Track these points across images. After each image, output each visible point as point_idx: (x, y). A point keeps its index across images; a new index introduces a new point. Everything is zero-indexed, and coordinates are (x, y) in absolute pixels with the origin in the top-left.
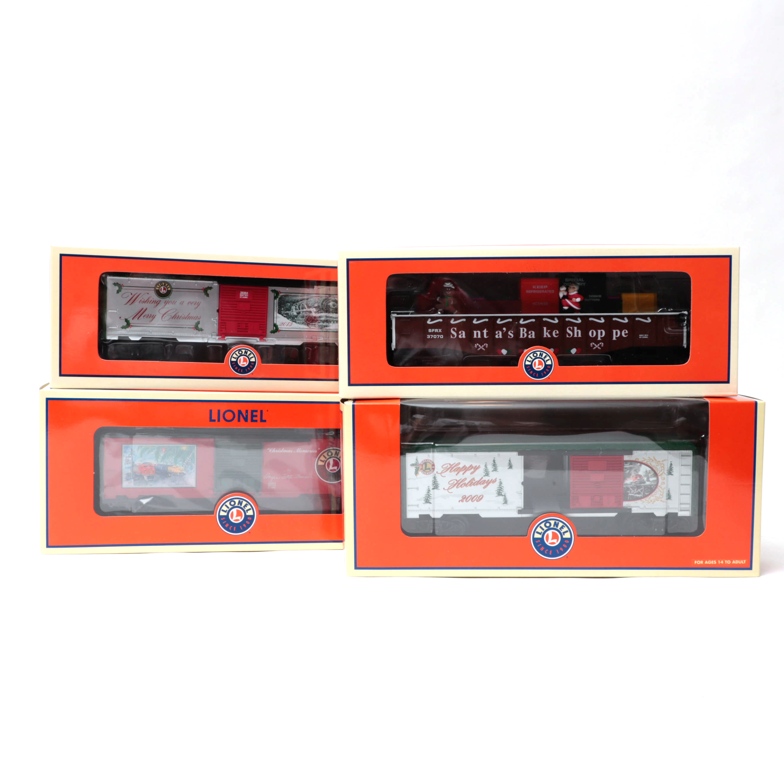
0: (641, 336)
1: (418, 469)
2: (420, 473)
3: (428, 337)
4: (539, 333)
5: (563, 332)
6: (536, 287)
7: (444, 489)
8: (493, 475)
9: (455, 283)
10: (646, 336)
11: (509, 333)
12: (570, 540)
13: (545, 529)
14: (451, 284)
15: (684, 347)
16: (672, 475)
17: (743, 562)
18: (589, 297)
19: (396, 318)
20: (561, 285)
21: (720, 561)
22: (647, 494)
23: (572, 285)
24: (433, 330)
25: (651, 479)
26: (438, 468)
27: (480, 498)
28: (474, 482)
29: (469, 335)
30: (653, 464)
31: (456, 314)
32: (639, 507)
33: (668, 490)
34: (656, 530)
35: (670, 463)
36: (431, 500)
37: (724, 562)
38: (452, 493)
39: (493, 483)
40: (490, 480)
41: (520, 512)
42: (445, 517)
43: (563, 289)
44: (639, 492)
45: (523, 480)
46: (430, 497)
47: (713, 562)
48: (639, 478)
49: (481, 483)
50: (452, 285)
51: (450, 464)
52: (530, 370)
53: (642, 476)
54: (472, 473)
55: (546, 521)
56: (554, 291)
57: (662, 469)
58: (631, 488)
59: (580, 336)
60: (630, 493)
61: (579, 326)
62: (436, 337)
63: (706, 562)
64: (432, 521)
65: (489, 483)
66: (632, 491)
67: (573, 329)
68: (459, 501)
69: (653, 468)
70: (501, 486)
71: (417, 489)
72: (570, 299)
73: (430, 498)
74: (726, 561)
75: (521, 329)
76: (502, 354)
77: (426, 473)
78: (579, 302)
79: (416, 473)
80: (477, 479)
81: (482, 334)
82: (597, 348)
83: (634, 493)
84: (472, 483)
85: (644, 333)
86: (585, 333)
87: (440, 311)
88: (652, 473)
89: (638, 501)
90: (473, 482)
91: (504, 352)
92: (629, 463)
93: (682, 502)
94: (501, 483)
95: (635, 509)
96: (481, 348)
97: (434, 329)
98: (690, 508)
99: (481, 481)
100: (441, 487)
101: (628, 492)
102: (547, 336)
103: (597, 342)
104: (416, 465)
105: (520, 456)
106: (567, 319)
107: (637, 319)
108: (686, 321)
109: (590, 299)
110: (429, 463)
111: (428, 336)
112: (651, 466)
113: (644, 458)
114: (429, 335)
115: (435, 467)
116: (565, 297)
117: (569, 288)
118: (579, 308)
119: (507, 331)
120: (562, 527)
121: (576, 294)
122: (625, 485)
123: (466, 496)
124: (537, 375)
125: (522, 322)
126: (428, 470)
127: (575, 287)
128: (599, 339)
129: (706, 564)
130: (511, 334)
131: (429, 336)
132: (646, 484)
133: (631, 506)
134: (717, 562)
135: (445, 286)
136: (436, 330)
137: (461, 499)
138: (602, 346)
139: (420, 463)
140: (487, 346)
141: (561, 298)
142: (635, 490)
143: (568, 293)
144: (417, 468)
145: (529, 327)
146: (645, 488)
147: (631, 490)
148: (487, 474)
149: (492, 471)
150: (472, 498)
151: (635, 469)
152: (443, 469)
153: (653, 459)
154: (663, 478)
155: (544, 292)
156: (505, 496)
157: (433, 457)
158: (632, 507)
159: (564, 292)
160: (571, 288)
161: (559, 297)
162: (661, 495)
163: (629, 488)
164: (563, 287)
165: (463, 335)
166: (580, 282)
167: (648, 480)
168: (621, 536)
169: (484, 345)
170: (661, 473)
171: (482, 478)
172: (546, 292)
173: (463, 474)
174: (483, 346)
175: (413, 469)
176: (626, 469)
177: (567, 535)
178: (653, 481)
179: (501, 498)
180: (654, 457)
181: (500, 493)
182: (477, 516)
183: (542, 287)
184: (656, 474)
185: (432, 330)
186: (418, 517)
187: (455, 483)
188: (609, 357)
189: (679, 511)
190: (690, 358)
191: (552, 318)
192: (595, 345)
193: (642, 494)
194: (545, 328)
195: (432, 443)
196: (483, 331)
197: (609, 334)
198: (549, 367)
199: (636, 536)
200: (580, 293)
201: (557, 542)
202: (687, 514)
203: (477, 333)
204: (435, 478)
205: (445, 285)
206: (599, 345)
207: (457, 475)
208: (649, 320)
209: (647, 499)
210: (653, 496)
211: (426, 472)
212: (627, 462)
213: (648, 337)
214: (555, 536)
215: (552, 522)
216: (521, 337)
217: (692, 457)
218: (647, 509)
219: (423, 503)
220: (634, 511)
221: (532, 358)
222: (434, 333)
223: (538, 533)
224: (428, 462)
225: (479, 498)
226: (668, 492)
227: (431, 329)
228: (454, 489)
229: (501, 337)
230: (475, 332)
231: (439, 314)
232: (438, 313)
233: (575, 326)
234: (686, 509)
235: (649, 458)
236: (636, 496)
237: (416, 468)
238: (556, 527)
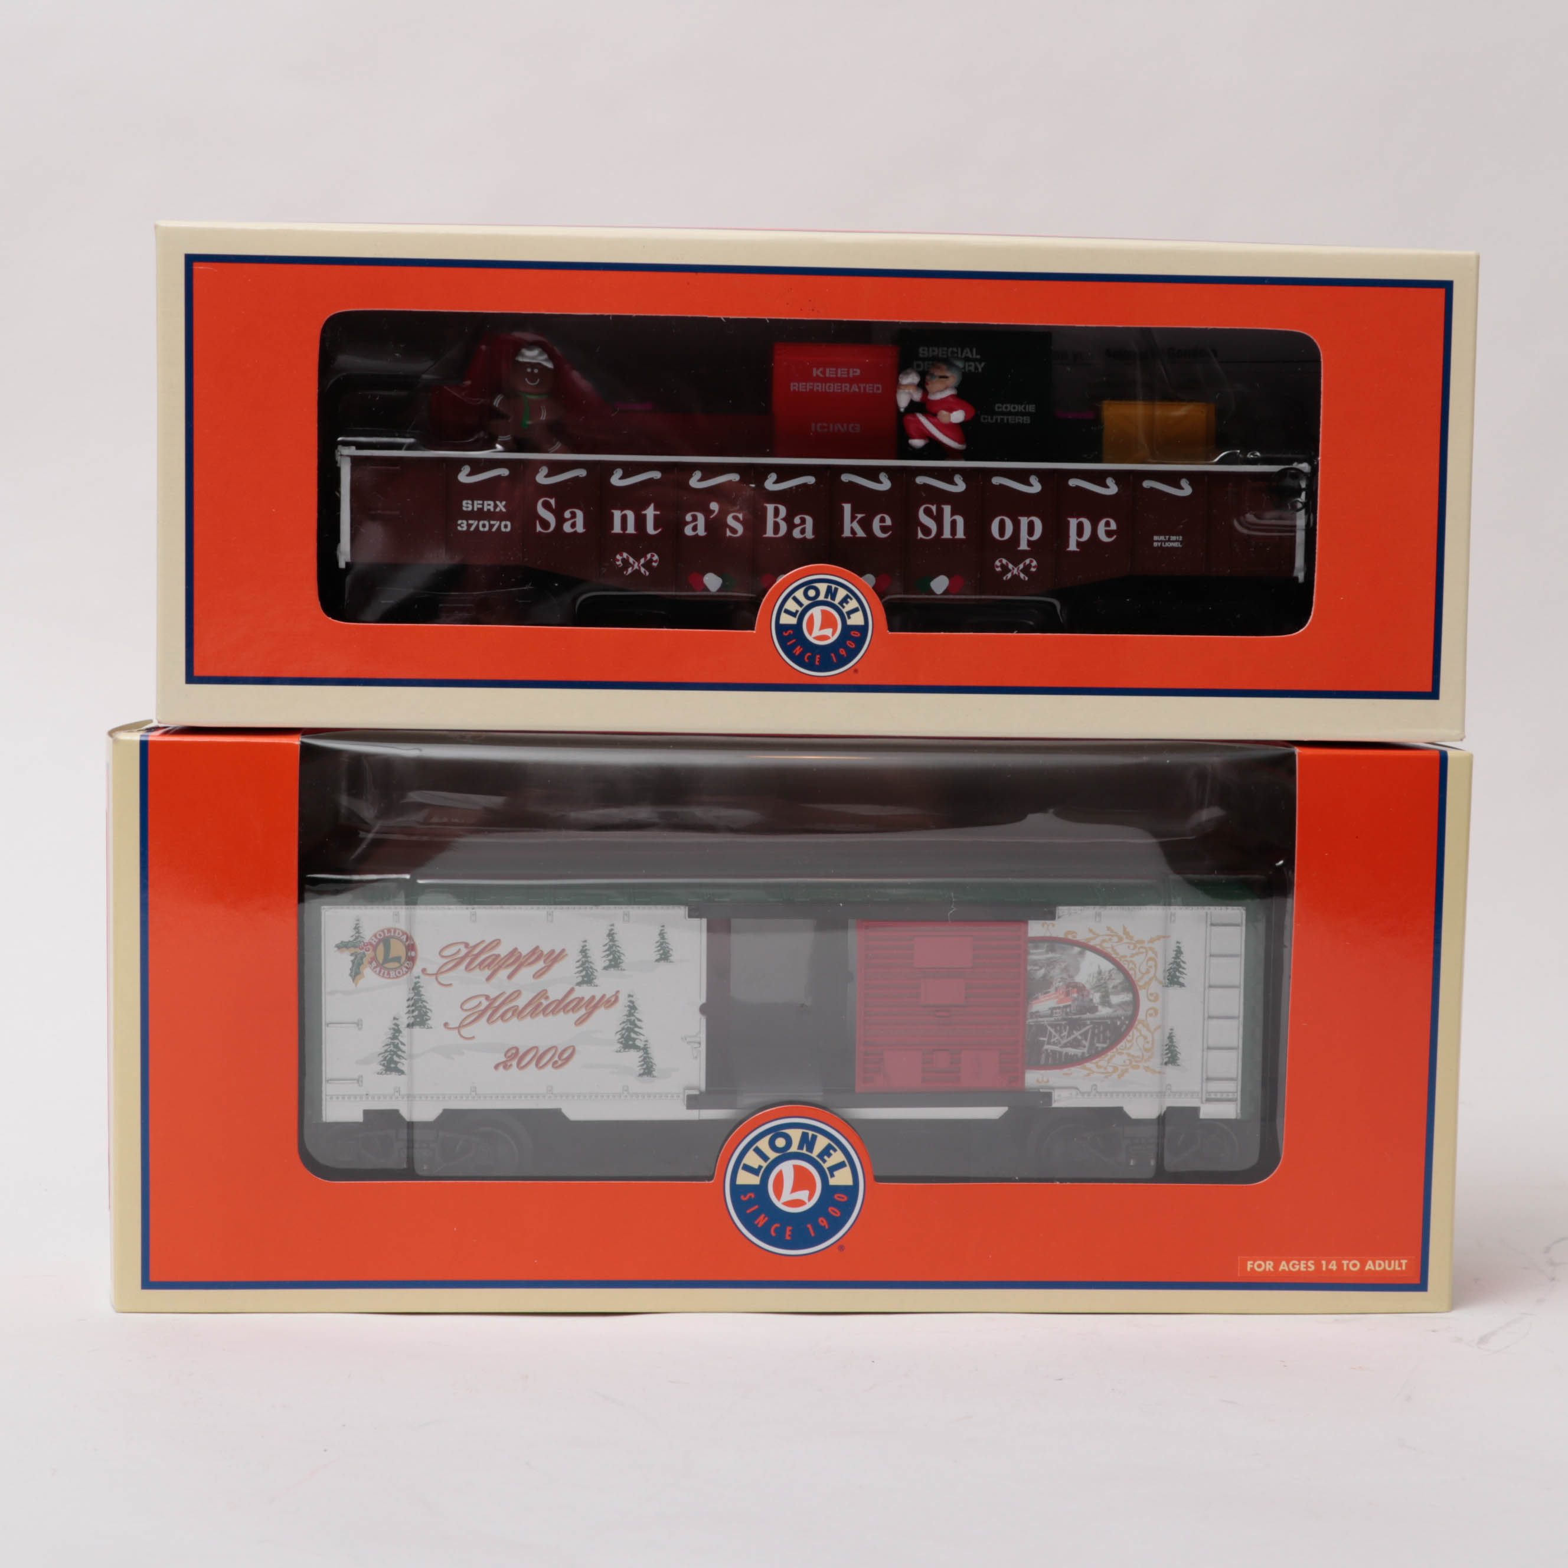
0: (1158, 540)
1: (362, 959)
2: (368, 973)
3: (459, 528)
4: (829, 523)
5: (906, 522)
6: (824, 372)
7: (446, 1025)
8: (606, 983)
9: (558, 351)
10: (1175, 542)
11: (730, 521)
12: (851, 1191)
13: (772, 1155)
14: (540, 354)
15: (1297, 578)
16: (1182, 985)
17: (1400, 1265)
18: (997, 409)
19: (355, 461)
20: (903, 367)
21: (1328, 1264)
22: (1100, 1046)
23: (939, 368)
24: (477, 504)
25: (1115, 999)
26: (428, 957)
27: (565, 1055)
28: (545, 1003)
29: (599, 521)
30: (1122, 951)
31: (556, 452)
32: (1076, 1088)
33: (1168, 1035)
34: (1132, 1163)
35: (1174, 947)
36: (403, 1061)
37: (1340, 1265)
38: (473, 1038)
39: (606, 1008)
40: (597, 998)
41: (693, 1102)
42: (450, 1118)
43: (911, 379)
44: (1075, 1039)
45: (704, 1000)
46: (400, 1053)
47: (1303, 1266)
48: (1075, 995)
49: (569, 1008)
50: (545, 356)
51: (467, 945)
52: (794, 643)
53: (1088, 986)
54: (538, 975)
55: (777, 1132)
56: (880, 386)
57: (1151, 967)
58: (1051, 1025)
59: (960, 534)
60: (1049, 1043)
61: (958, 503)
62: (487, 529)
63: (1283, 1266)
64: (403, 1134)
65: (596, 1007)
66: (1055, 1037)
67: (940, 511)
68: (496, 1067)
69: (1121, 962)
70: (633, 1018)
71: (359, 1024)
72: (932, 415)
73: (399, 1056)
74: (1345, 1262)
75: (770, 508)
76: (706, 589)
77: (389, 974)
78: (961, 425)
79: (356, 973)
80: (556, 993)
81: (641, 521)
82: (1015, 577)
83: (1060, 1043)
84: (539, 1006)
85: (1169, 532)
86: (978, 527)
87: (502, 443)
88: (1119, 979)
89: (1073, 1069)
90: (541, 1004)
91: (712, 582)
92: (1046, 945)
93: (1210, 1075)
94: (632, 1008)
95: (1065, 1093)
96: (636, 566)
97: (481, 502)
98: (1237, 1092)
99: (567, 1001)
100: (436, 1019)
101: (1042, 1039)
102: (853, 531)
103: (1017, 557)
104: (355, 947)
105: (696, 921)
106: (920, 480)
107: (1147, 484)
108: (1303, 494)
109: (999, 417)
110: (398, 939)
111: (459, 522)
112: (1114, 956)
113: (1091, 931)
114: (462, 519)
115: (416, 953)
116: (914, 407)
117: (928, 377)
118: (960, 442)
119: (723, 513)
120: (826, 1152)
121: (952, 396)
122: (1031, 1017)
123: (517, 1049)
124: (817, 660)
125: (771, 484)
126: (396, 965)
127: (948, 374)
128: (1023, 546)
129: (1284, 1271)
130: (735, 525)
131: (465, 522)
132: (1098, 1014)
133: (1050, 1084)
134: (1318, 1265)
135: (521, 359)
136: (489, 505)
137: (504, 1059)
138: (1033, 570)
139: (367, 940)
140: (655, 562)
141: (902, 410)
142: (1065, 1033)
143: (926, 393)
144: (356, 956)
145: (795, 502)
146: (1093, 1029)
147: (1050, 1032)
148: (588, 978)
149: (606, 968)
150: (539, 1058)
151: (1063, 965)
152: (445, 961)
153: (1121, 933)
154: (1152, 994)
155: (848, 389)
156: (645, 1049)
157: (410, 920)
158: (1053, 1088)
159: (911, 391)
160: (932, 375)
161: (897, 407)
162: (1146, 1050)
163: (1046, 1027)
164: (908, 374)
165: (576, 522)
166: (967, 359)
167: (1106, 1002)
168: (1016, 1181)
169: (646, 558)
170: (1146, 978)
171: (572, 990)
172: (857, 390)
173: (510, 977)
174: (642, 561)
175: (345, 960)
176: (1036, 965)
177: (842, 1178)
178: (1121, 1005)
179: (633, 1058)
180: (1125, 929)
181: (628, 1039)
182: (556, 1115)
183: (841, 372)
184: (1130, 985)
185: (473, 505)
186: (359, 1117)
187: (482, 1007)
188: (1053, 606)
189: (1202, 1102)
190: (1312, 613)
191: (872, 473)
192: (1010, 566)
193: (1084, 1047)
194: (847, 508)
195: (408, 876)
196: (644, 512)
197: (1056, 532)
198: (856, 634)
199: (1061, 1180)
200: (964, 395)
201: (808, 1200)
202: (1230, 1111)
203: (624, 519)
204: (416, 989)
205: (523, 356)
206: (1021, 566)
207: (489, 979)
208: (1186, 490)
209: (1102, 1061)
210: (1121, 1054)
211: (389, 970)
212: (1039, 941)
213: (1181, 542)
214: (802, 1181)
215: (796, 1135)
216: (770, 533)
217: (1244, 928)
218: (1100, 1093)
219: (378, 1073)
220: (1062, 1100)
221: (800, 604)
222: (480, 515)
223: (747, 1168)
224: (393, 937)
225: (563, 1057)
226: (1167, 1042)
227: (470, 502)
228: (481, 1030)
229: (701, 532)
230: (617, 515)
231: (498, 452)
232: (495, 448)
233: (947, 504)
234: (1225, 1096)
235: (1109, 929)
236: (1067, 1054)
237: (352, 958)
238: (807, 1150)
